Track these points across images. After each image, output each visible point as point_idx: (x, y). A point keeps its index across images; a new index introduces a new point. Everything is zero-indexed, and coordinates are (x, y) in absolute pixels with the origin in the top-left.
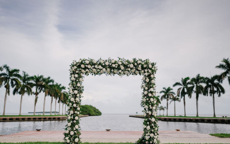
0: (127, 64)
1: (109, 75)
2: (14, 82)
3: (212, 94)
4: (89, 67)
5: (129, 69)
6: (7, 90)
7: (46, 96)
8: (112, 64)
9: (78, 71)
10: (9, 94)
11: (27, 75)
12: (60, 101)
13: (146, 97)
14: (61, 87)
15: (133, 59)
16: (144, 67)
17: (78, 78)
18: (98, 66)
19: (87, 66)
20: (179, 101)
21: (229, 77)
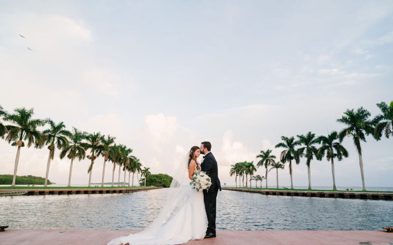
2: (62, 142)
3: (331, 159)
6: (51, 152)
7: (106, 160)
10: (53, 158)
11: (80, 133)
12: (126, 168)
14: (126, 149)
20: (283, 168)
21: (354, 135)
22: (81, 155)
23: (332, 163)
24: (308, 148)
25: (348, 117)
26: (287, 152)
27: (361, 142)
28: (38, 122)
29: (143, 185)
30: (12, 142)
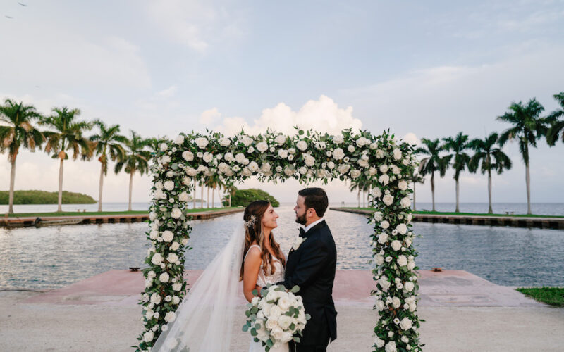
0: (325, 147)
1: (269, 180)
2: (116, 152)
3: (487, 171)
4: (207, 157)
5: (331, 165)
6: (102, 166)
8: (279, 147)
9: (174, 171)
10: (106, 174)
11: (139, 138)
12: (202, 184)
13: (382, 252)
15: (343, 132)
16: (378, 157)
17: (174, 193)
18: (234, 155)
19: (201, 157)
20: (423, 183)
21: (521, 138)
22: (143, 167)
23: (490, 176)
24: (457, 155)
25: (513, 112)
26: (428, 161)
27: (530, 147)
28: (83, 125)
29: (228, 205)
30: (52, 153)
